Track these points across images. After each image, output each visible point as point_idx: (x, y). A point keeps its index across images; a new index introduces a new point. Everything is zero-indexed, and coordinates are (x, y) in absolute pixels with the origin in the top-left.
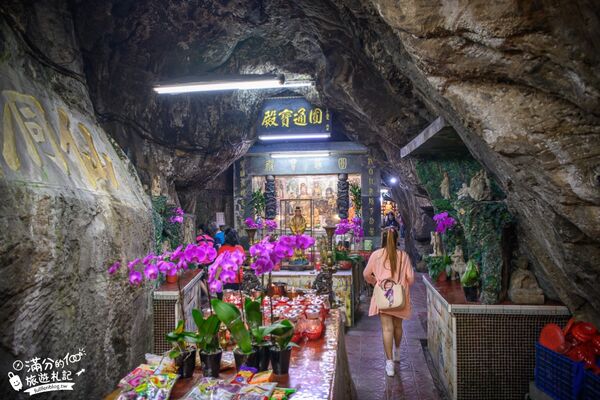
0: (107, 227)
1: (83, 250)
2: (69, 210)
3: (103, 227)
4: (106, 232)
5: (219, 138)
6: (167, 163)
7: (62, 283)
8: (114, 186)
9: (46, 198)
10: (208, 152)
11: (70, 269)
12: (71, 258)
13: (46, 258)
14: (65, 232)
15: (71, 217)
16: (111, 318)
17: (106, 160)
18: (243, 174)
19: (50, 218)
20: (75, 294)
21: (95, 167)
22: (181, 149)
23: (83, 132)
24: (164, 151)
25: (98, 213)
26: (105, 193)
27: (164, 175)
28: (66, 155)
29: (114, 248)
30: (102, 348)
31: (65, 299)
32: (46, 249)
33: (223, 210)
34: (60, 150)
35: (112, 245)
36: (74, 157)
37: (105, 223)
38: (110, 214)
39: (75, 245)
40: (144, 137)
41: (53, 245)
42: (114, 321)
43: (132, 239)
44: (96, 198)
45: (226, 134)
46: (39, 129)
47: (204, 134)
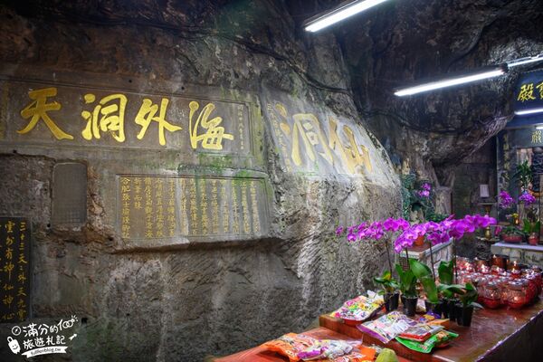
0: (360, 201)
1: (341, 216)
2: (332, 189)
3: (356, 200)
4: (358, 204)
5: (470, 119)
6: (422, 145)
7: (327, 237)
8: (368, 169)
9: (317, 182)
10: (460, 132)
11: (332, 228)
12: (332, 221)
13: (316, 220)
14: (328, 204)
15: (333, 194)
16: (362, 265)
17: (363, 150)
18: (506, 147)
19: (319, 195)
20: (336, 245)
21: (354, 157)
22: (435, 131)
23: (347, 131)
24: (420, 135)
25: (352, 191)
26: (360, 175)
27: (420, 155)
28: (332, 152)
29: (365, 216)
30: (355, 285)
31: (329, 248)
32: (316, 214)
33: (487, 182)
34: (329, 148)
35: (363, 213)
36: (339, 152)
37: (358, 197)
38: (362, 191)
39: (335, 213)
40: (402, 125)
41: (320, 212)
42: (364, 267)
43: (380, 209)
44: (352, 179)
45: (477, 114)
46: (315, 135)
47: (456, 116)
